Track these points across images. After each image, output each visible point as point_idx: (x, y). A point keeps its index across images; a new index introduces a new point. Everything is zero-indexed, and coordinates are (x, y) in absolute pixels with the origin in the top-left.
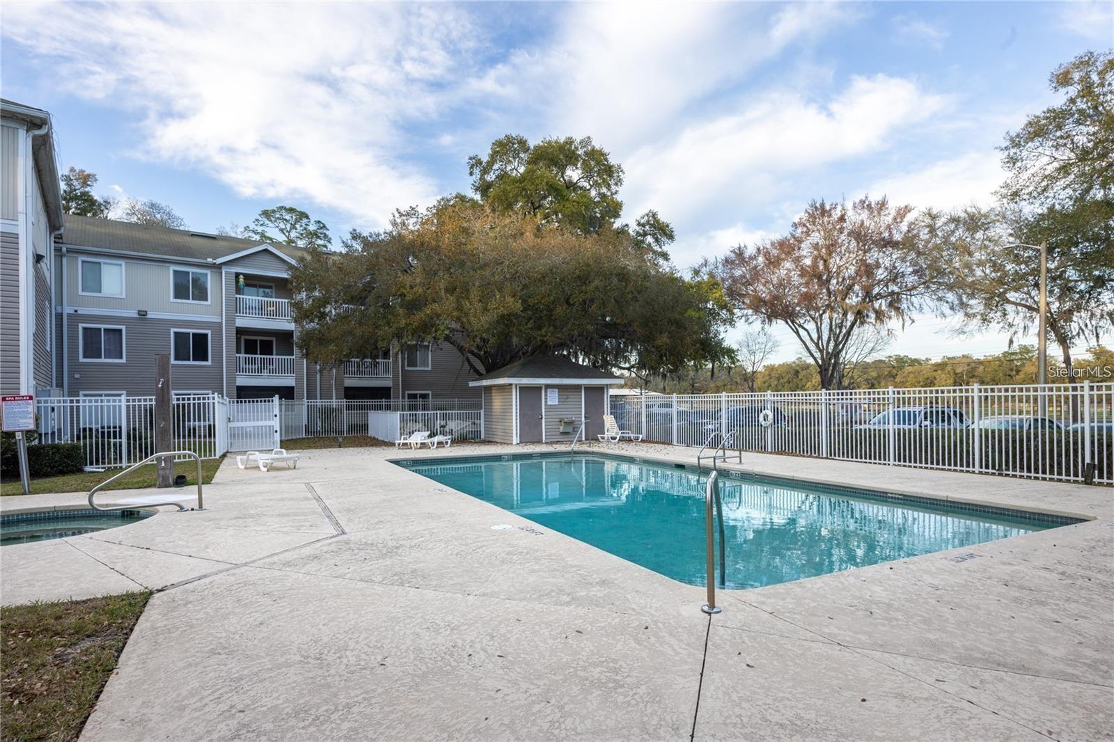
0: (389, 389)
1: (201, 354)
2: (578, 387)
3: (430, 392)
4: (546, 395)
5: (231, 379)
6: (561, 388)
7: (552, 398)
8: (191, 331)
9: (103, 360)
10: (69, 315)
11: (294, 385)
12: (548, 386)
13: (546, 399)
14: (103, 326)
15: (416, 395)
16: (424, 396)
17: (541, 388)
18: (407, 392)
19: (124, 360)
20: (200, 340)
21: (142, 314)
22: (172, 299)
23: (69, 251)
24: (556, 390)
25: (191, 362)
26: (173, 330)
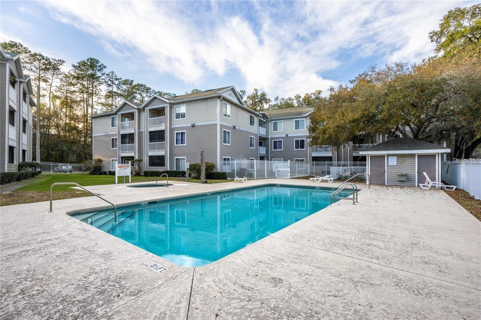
1: (302, 147)
2: (413, 156)
4: (388, 160)
5: (310, 154)
6: (398, 156)
7: (393, 161)
8: (300, 139)
9: (278, 150)
10: (270, 138)
11: (332, 156)
12: (388, 155)
13: (388, 162)
14: (277, 140)
17: (384, 156)
19: (282, 150)
20: (302, 142)
21: (287, 135)
22: (295, 130)
23: (270, 121)
24: (396, 157)
25: (300, 149)
26: (295, 139)
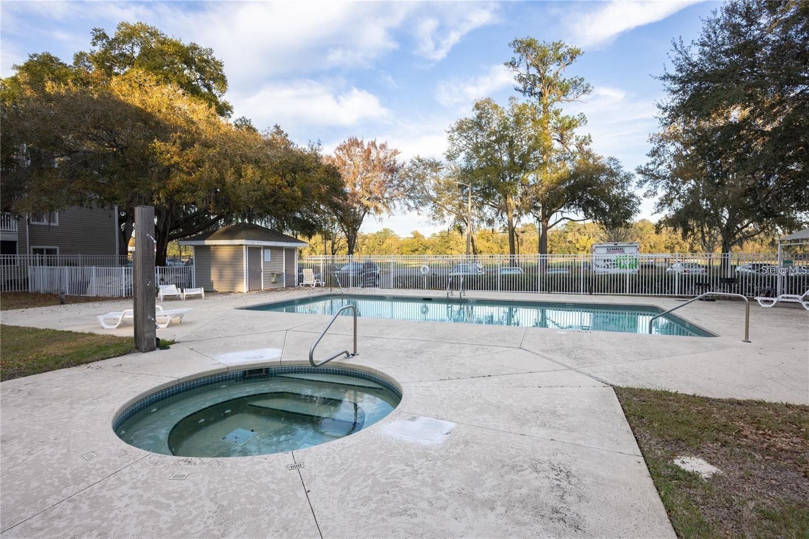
0: (14, 243)
2: (281, 249)
3: (58, 248)
4: (264, 254)
6: (272, 249)
7: (267, 257)
13: (264, 257)
15: (43, 250)
16: (49, 252)
17: (260, 248)
18: (31, 247)
24: (269, 250)
